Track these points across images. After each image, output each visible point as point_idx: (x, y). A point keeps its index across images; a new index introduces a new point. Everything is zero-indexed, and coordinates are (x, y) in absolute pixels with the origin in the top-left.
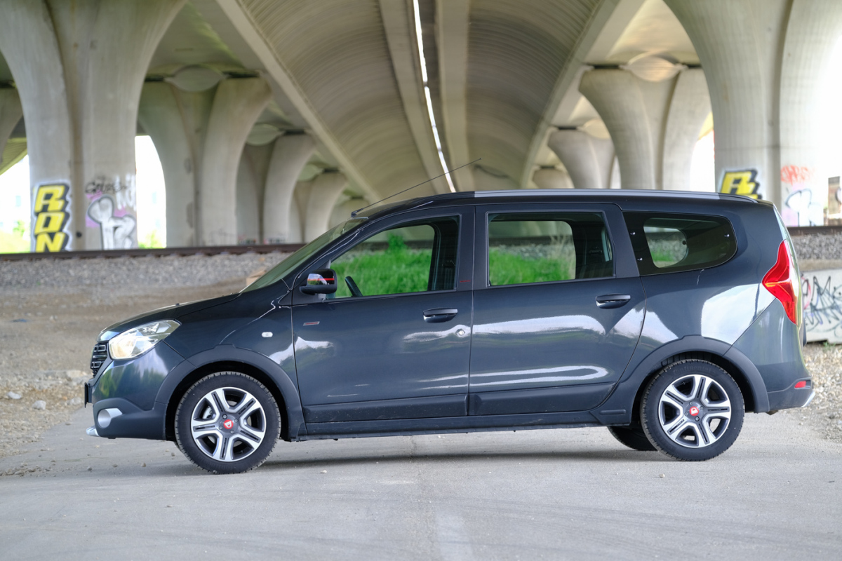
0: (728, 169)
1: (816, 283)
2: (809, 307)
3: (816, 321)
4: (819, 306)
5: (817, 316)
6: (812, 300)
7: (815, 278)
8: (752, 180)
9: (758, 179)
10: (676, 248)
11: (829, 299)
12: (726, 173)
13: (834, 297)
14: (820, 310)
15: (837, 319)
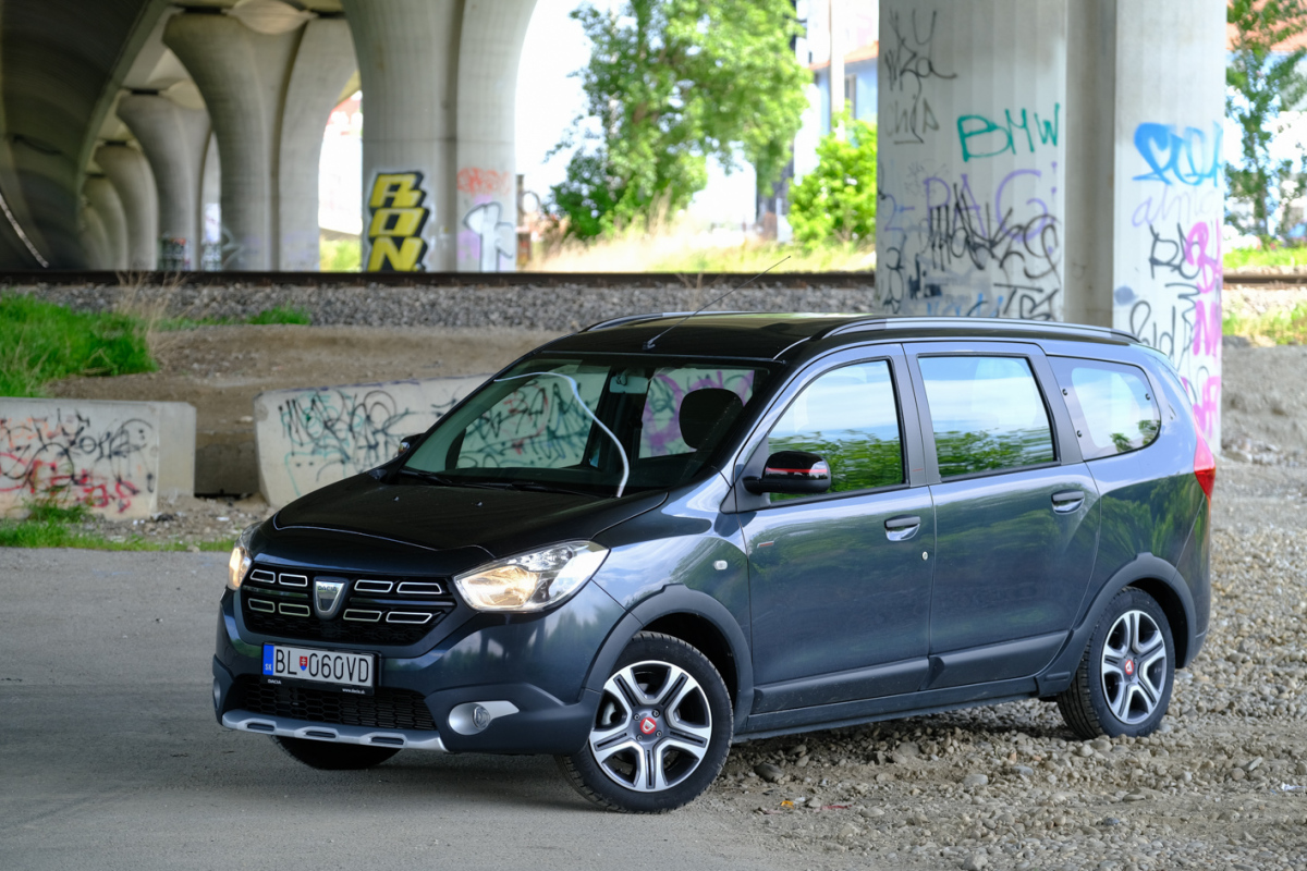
0: (382, 170)
1: (557, 394)
2: (545, 432)
3: (554, 455)
4: (561, 432)
5: (558, 448)
6: (549, 421)
7: (556, 385)
8: (416, 187)
9: (424, 186)
10: (313, 299)
11: (576, 421)
12: (379, 175)
13: (584, 417)
14: (563, 437)
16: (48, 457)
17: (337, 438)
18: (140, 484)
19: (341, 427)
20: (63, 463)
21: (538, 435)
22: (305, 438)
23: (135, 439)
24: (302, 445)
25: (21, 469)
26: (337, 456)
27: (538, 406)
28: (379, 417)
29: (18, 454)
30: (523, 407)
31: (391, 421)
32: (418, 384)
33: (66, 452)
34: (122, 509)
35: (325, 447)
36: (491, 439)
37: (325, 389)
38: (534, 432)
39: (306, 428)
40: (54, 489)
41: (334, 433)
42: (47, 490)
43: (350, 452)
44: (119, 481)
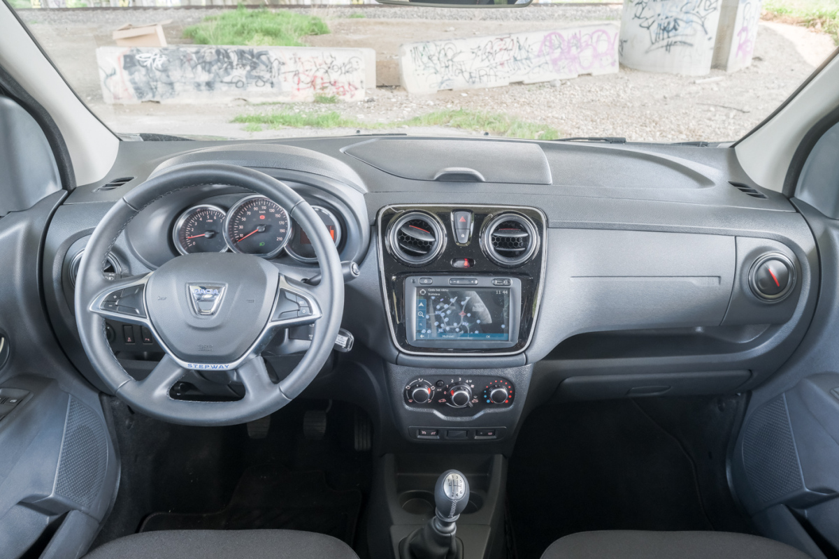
1: (518, 42)
2: (512, 58)
3: (516, 68)
4: (518, 58)
5: (517, 65)
6: (514, 54)
7: (518, 38)
11: (525, 53)
13: (528, 52)
14: (519, 60)
15: (529, 66)
16: (320, 74)
17: (433, 63)
18: (358, 85)
19: (435, 58)
20: (326, 76)
21: (510, 59)
22: (421, 64)
23: (355, 65)
24: (419, 66)
25: (309, 80)
26: (433, 71)
27: (510, 48)
28: (450, 54)
29: (307, 73)
30: (505, 47)
31: (454, 56)
32: (465, 39)
33: (327, 72)
34: (352, 96)
35: (429, 67)
36: (492, 61)
37: (428, 42)
38: (508, 58)
39: (421, 59)
40: (323, 88)
41: (432, 61)
42: (320, 89)
43: (438, 69)
44: (350, 84)
